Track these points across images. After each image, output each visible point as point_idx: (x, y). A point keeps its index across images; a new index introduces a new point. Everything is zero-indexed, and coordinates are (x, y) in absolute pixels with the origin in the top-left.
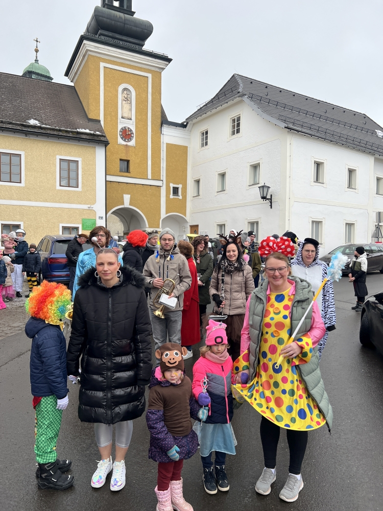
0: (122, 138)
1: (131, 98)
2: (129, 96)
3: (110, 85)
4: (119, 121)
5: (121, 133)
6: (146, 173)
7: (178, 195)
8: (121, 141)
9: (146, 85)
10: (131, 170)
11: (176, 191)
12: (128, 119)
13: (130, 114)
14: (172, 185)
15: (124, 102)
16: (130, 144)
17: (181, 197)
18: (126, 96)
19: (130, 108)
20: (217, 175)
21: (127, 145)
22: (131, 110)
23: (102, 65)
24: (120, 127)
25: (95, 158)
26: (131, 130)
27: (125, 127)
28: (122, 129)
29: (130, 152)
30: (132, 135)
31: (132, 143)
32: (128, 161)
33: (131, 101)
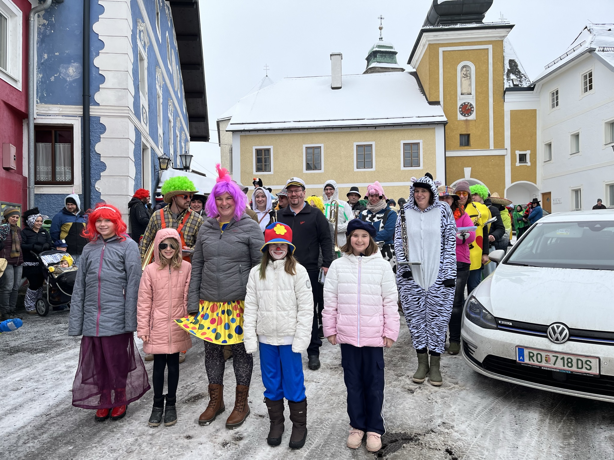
0: (462, 114)
1: (470, 74)
2: (468, 72)
3: (449, 66)
4: (458, 98)
5: (460, 110)
6: (488, 144)
7: (526, 162)
8: (461, 117)
9: (486, 57)
10: (471, 143)
11: (522, 158)
12: (468, 94)
13: (470, 90)
14: (518, 153)
15: (464, 79)
16: (469, 118)
17: (529, 164)
18: (465, 73)
19: (470, 83)
20: (570, 137)
21: (467, 120)
22: (470, 85)
23: (441, 50)
24: (459, 104)
25: (434, 138)
26: (471, 105)
27: (464, 103)
28: (462, 105)
29: (471, 125)
30: (472, 109)
31: (473, 117)
32: (468, 135)
33: (470, 77)
